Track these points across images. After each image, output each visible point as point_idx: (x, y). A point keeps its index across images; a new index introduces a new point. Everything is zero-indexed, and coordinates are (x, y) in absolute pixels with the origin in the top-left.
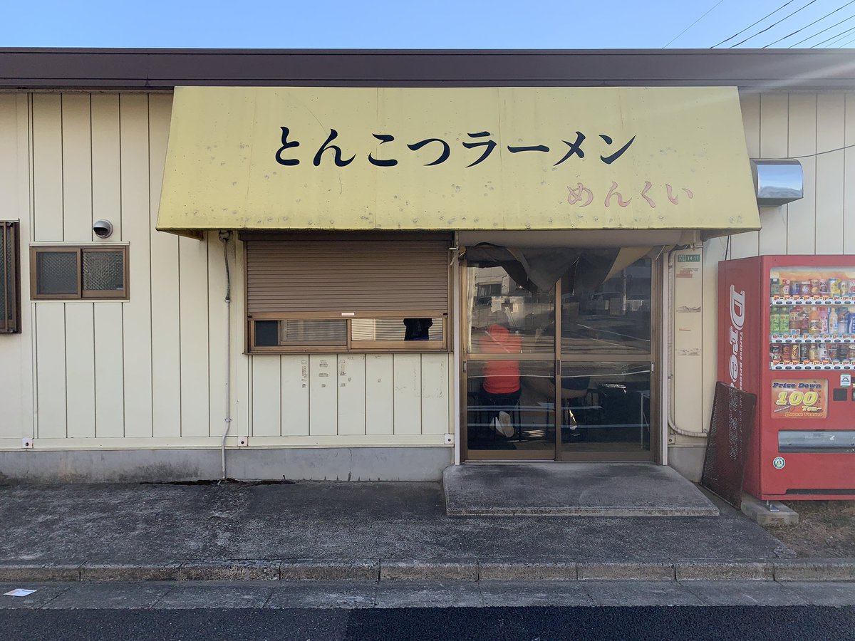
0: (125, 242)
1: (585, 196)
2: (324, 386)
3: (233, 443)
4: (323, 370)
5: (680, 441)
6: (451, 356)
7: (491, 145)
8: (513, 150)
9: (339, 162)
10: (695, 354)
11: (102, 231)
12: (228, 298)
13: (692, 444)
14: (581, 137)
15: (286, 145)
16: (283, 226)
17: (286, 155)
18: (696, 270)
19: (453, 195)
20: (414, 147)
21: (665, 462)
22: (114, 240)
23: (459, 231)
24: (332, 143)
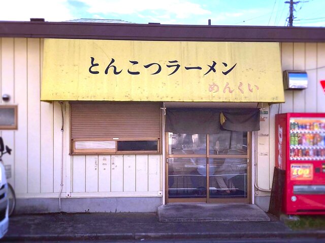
0: (16, 104)
1: (216, 88)
2: (105, 169)
3: (64, 196)
4: (105, 162)
5: (260, 194)
6: (161, 156)
7: (178, 66)
8: (187, 68)
9: (116, 73)
10: (266, 155)
11: (6, 99)
12: (62, 129)
13: (265, 195)
14: (215, 64)
15: (93, 65)
16: (93, 99)
17: (93, 69)
18: (266, 118)
19: (163, 87)
20: (147, 67)
21: (253, 203)
22: (11, 103)
23: (165, 102)
24: (112, 65)
